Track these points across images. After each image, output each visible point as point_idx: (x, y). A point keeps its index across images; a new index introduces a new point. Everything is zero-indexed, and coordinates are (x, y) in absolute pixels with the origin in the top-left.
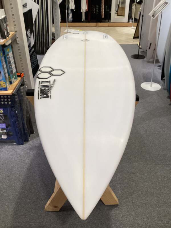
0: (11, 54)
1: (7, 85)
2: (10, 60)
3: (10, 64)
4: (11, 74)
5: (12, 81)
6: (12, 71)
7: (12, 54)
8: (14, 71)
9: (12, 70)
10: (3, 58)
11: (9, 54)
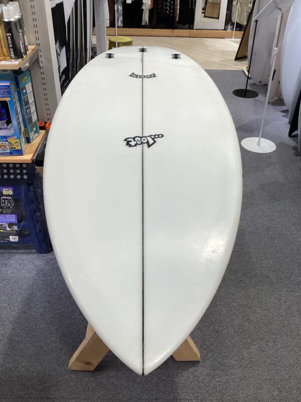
0: (29, 88)
1: (23, 144)
2: (27, 97)
3: (28, 106)
4: (29, 124)
5: (31, 137)
6: (30, 119)
8: (34, 118)
9: (31, 116)
10: (16, 94)
11: (25, 87)
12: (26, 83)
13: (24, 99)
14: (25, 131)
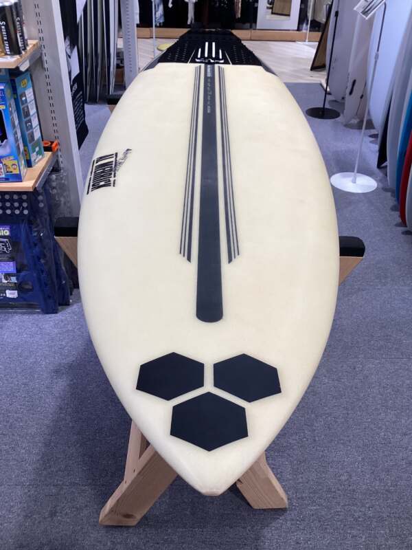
0: (29, 94)
1: (22, 168)
2: (28, 107)
3: (28, 119)
4: (30, 142)
5: (32, 159)
6: (32, 136)
7: (32, 93)
8: (37, 135)
9: (33, 133)
10: (12, 102)
11: (24, 93)
12: (25, 88)
13: (23, 109)
14: (25, 151)
